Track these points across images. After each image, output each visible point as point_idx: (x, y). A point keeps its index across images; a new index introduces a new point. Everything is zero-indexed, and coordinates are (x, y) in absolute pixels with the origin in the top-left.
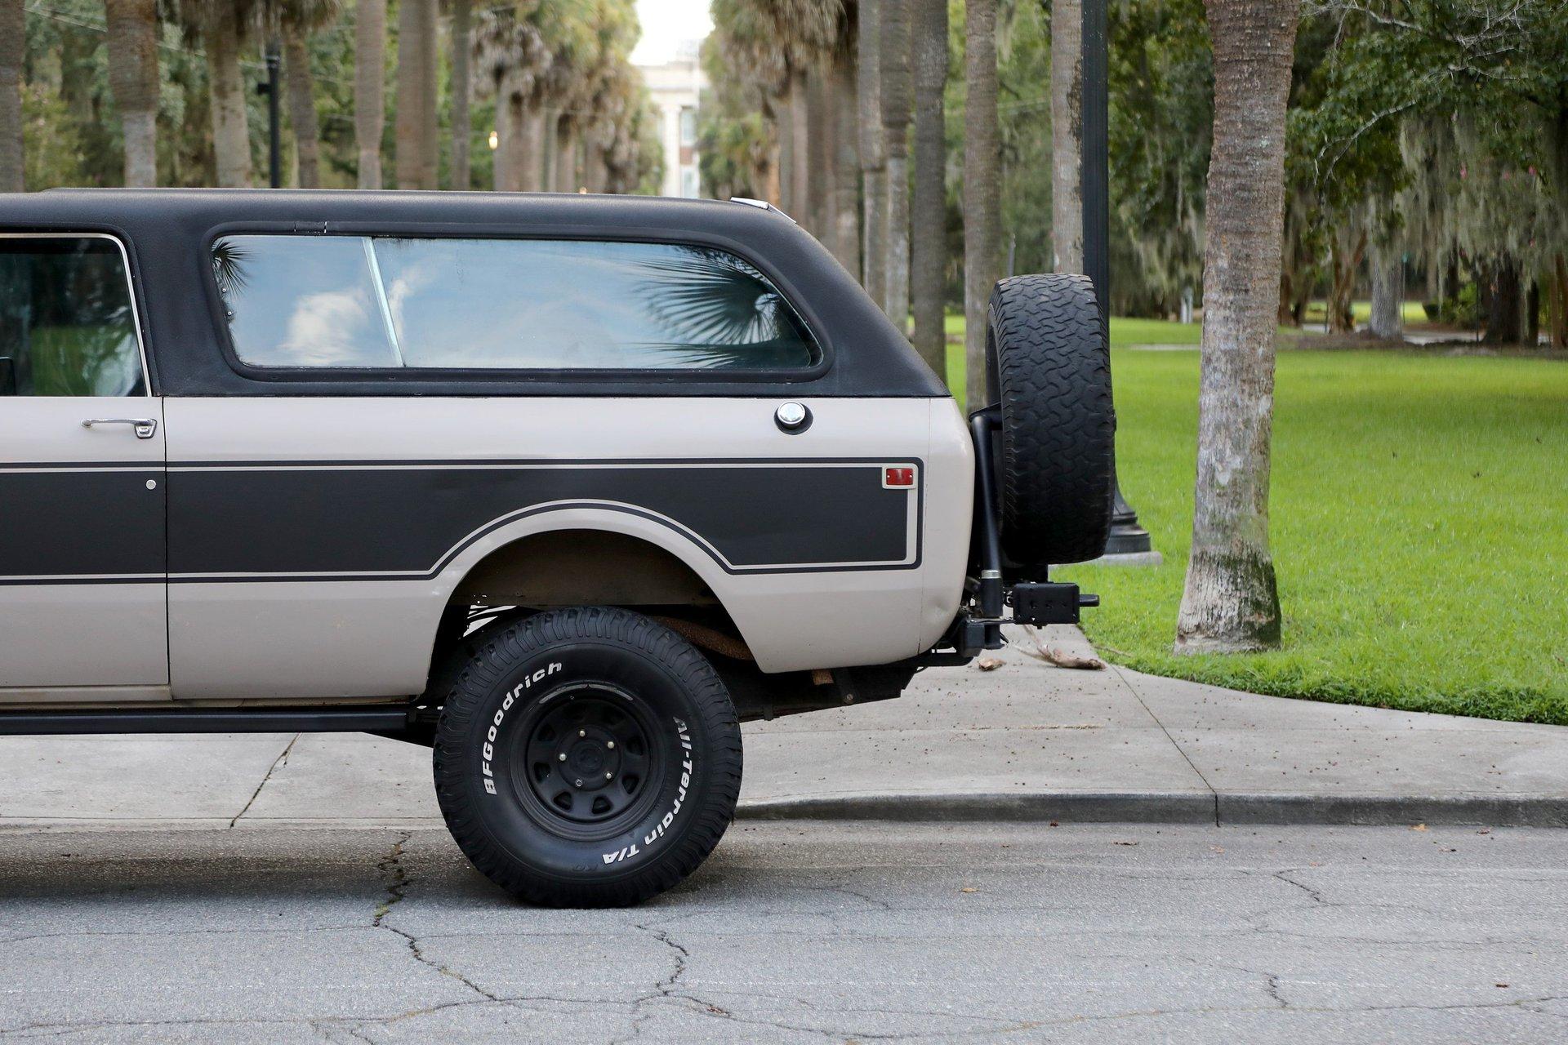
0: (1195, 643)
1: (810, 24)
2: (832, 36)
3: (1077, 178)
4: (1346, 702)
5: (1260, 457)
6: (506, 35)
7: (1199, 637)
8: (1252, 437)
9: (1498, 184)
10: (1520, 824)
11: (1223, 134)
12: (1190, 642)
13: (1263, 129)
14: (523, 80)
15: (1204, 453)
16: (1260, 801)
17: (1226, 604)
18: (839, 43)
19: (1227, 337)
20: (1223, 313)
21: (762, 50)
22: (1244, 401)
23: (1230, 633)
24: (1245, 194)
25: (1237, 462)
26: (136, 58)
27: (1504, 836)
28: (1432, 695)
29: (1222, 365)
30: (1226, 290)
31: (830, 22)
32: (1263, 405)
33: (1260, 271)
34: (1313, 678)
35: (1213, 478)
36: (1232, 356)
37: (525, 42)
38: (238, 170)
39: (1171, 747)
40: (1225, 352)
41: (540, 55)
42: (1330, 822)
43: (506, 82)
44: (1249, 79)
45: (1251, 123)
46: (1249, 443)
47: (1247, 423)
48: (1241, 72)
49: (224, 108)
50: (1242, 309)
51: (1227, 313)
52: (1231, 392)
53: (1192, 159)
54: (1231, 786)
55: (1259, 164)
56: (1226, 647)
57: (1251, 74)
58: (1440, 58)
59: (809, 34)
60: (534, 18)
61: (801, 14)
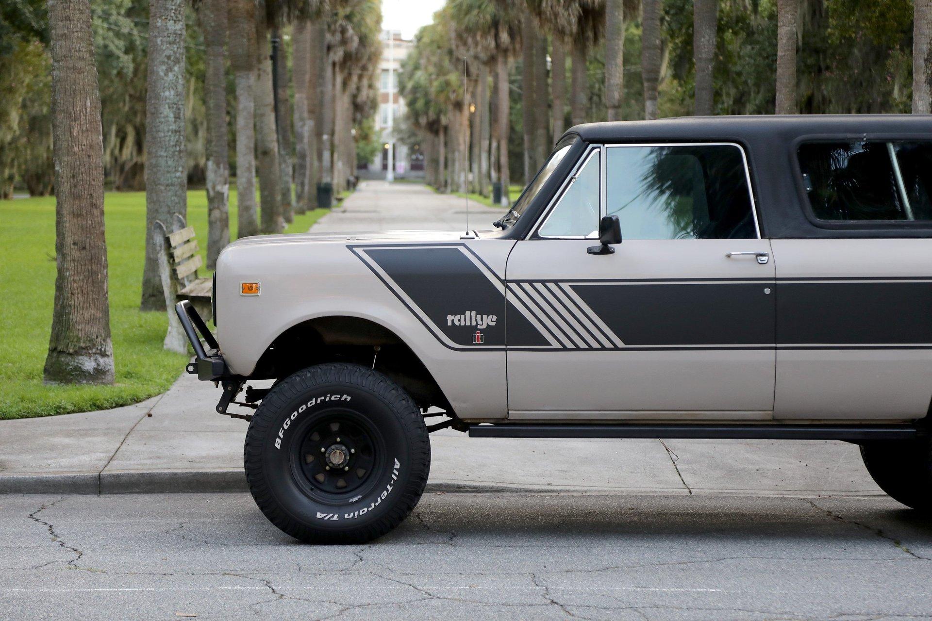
1: (562, 21)
2: (575, 28)
6: (333, 27)
14: (338, 54)
18: (578, 33)
21: (481, 36)
26: (245, 40)
31: (574, 20)
37: (343, 31)
38: (267, 105)
49: (259, 69)
53: (757, 102)
59: (560, 27)
60: (348, 18)
61: (556, 15)
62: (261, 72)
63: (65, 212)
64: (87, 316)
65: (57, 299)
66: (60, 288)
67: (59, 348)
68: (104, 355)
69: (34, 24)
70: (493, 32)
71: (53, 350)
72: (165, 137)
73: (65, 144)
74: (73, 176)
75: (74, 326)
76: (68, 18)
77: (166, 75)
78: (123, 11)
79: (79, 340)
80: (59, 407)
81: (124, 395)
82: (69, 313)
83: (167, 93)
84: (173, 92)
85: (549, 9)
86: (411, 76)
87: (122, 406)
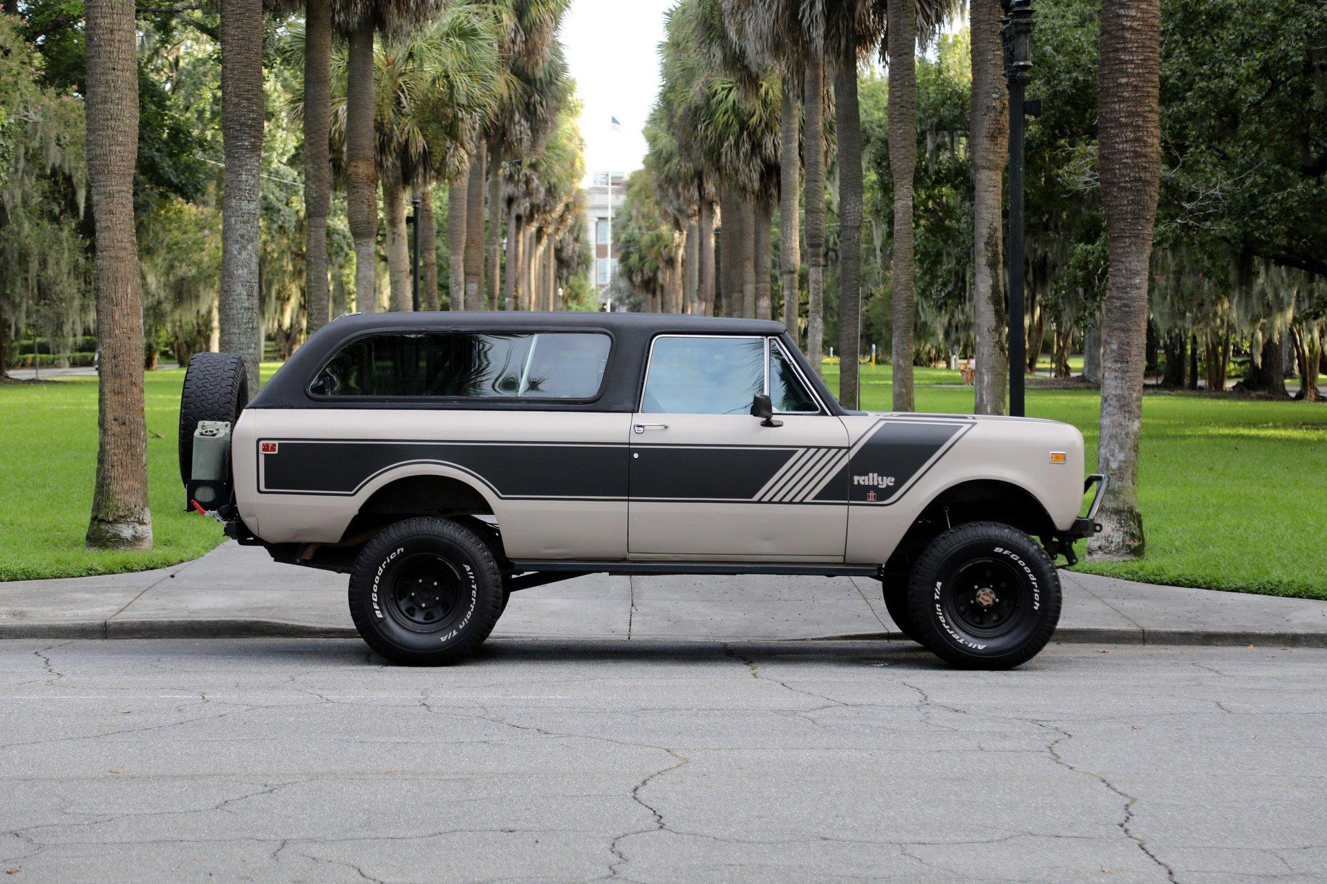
0: (1098, 556)
1: (743, 178)
2: (757, 185)
3: (990, 291)
4: (1192, 587)
5: (1134, 454)
6: (516, 177)
7: (1100, 553)
8: (1130, 443)
9: (1179, 285)
10: (1302, 646)
11: (1114, 276)
12: (1095, 556)
13: (1137, 274)
14: (523, 206)
15: (1103, 451)
16: (1166, 633)
17: (1116, 535)
18: (761, 190)
19: (1116, 388)
20: (1114, 374)
21: (684, 187)
22: (1125, 422)
23: (1118, 550)
24: (1127, 309)
25: (1121, 457)
27: (1296, 651)
28: (1240, 584)
29: (1113, 403)
30: (1116, 361)
31: (756, 176)
32: (1135, 426)
33: (1135, 351)
34: (1173, 573)
35: (1108, 465)
36: (1119, 398)
37: (528, 182)
39: (1108, 607)
40: (1115, 396)
41: (537, 189)
42: (1203, 644)
43: (515, 206)
44: (1129, 247)
45: (1130, 270)
46: (1128, 446)
47: (1127, 435)
48: (1125, 242)
50: (1125, 372)
51: (1117, 374)
52: (1118, 418)
54: (1151, 626)
55: (1134, 293)
56: (1115, 559)
57: (1131, 244)
58: (1170, 214)
59: (741, 184)
60: (533, 166)
61: (736, 171)
62: (396, 236)
63: (106, 390)
64: (126, 487)
65: (99, 471)
66: (101, 461)
67: (100, 516)
68: (141, 523)
69: (173, 179)
70: (696, 182)
71: (94, 519)
72: (238, 314)
73: (107, 328)
74: (115, 357)
75: (113, 496)
76: (111, 212)
77: (240, 253)
78: (285, 159)
79: (117, 510)
80: (91, 569)
81: (155, 559)
82: (109, 485)
83: (240, 272)
84: (246, 271)
85: (729, 164)
86: (624, 227)
87: (152, 569)
